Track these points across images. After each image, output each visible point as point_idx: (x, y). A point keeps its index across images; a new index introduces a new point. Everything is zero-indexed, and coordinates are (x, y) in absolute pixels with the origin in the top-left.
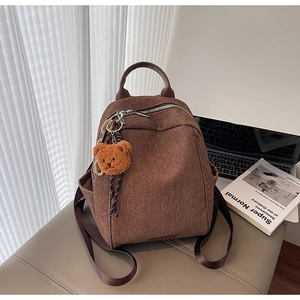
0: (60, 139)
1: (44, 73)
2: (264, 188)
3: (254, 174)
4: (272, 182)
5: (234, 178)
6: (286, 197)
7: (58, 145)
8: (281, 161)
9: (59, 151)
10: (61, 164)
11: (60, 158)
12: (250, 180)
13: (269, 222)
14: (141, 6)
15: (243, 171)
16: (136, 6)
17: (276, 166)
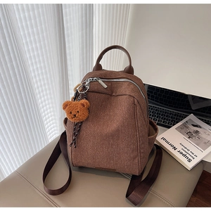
0: (49, 96)
2: (190, 135)
3: (185, 125)
4: (197, 132)
5: (169, 127)
6: (205, 143)
7: (48, 99)
9: (49, 104)
10: (51, 112)
11: (50, 108)
12: (180, 129)
13: (190, 161)
14: (106, 5)
15: (177, 122)
16: (103, 5)
17: (202, 120)
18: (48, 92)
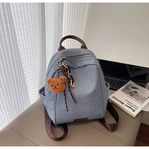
0: (31, 70)
1: (23, 37)
2: (132, 94)
3: (127, 88)
4: (136, 92)
5: (116, 90)
6: (142, 99)
7: (30, 73)
8: (140, 82)
9: (30, 76)
10: (31, 83)
11: (31, 80)
12: (124, 91)
13: (134, 111)
14: (71, 3)
16: (68, 3)
17: (138, 84)
18: (30, 67)
